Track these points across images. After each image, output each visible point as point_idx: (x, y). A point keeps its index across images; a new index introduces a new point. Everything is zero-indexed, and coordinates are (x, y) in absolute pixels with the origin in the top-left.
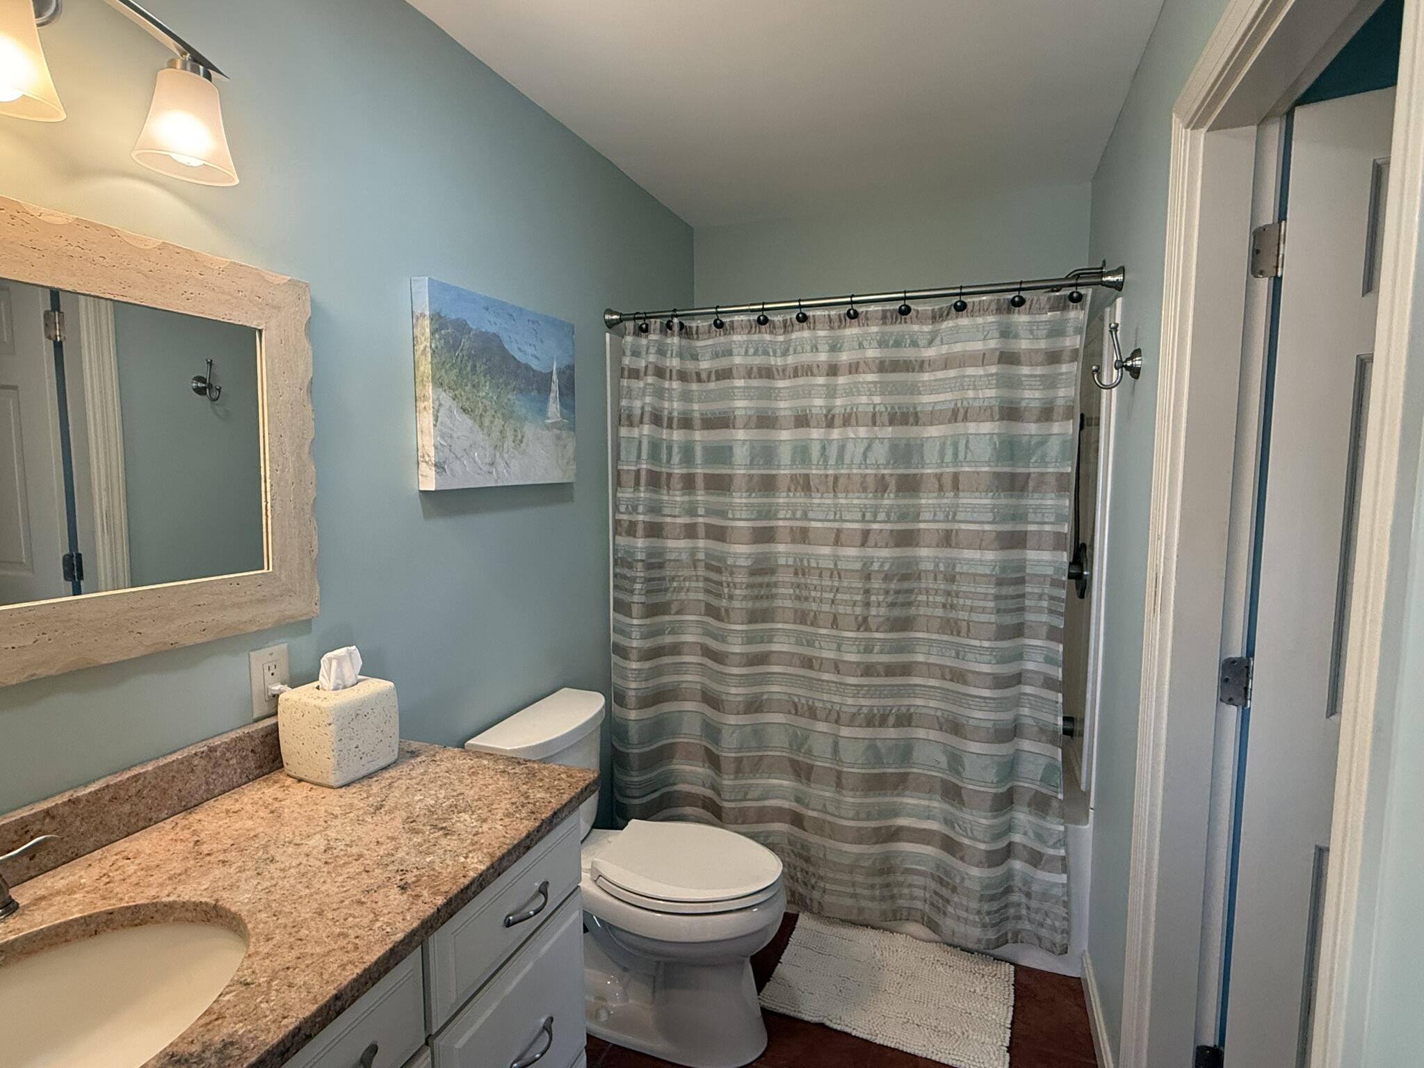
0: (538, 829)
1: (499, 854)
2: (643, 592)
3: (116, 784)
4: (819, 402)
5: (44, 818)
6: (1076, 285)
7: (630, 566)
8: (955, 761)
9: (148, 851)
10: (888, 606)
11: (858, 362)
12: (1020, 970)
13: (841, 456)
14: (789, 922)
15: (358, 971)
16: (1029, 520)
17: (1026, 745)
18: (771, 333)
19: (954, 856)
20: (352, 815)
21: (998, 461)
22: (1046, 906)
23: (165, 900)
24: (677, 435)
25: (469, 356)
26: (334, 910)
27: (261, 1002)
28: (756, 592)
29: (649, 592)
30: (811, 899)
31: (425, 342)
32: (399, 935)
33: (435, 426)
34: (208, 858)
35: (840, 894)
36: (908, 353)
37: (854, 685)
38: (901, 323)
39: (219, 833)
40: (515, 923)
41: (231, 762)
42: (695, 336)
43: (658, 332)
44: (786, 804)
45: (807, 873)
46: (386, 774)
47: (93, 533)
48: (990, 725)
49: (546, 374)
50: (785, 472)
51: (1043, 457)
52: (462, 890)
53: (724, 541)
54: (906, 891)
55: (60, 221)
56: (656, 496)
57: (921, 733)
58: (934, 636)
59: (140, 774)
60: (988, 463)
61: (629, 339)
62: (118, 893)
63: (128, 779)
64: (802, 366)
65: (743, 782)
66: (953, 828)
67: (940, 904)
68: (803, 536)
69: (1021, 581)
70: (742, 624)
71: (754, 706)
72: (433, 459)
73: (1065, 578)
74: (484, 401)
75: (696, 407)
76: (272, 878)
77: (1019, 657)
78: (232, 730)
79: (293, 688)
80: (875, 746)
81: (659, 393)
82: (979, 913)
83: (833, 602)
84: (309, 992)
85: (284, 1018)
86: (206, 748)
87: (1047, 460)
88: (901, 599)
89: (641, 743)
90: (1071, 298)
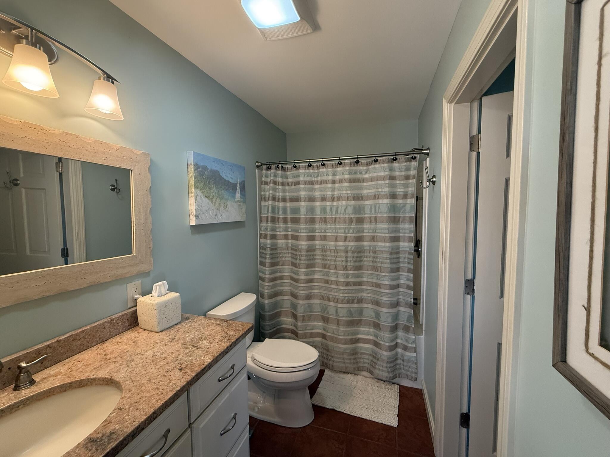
0: (231, 346)
1: (216, 355)
2: (270, 258)
3: (75, 334)
4: (329, 193)
5: (47, 348)
6: (414, 154)
7: (265, 249)
8: (378, 315)
9: (87, 359)
10: (354, 262)
11: (342, 180)
12: (401, 387)
13: (337, 211)
14: (322, 373)
15: (162, 402)
16: (400, 232)
17: (401, 309)
18: (313, 169)
19: (378, 348)
20: (163, 342)
21: (390, 212)
22: (409, 364)
23: (92, 377)
24: (281, 204)
25: (208, 178)
26: (155, 379)
27: (126, 416)
28: (309, 258)
29: (271, 258)
30: (329, 364)
31: (192, 174)
32: (178, 388)
33: (195, 202)
34: (109, 360)
35: (339, 362)
36: (359, 176)
37: (343, 289)
38: (356, 166)
39: (114, 351)
40: (222, 380)
41: (119, 324)
42: (287, 170)
43: (274, 169)
44: (320, 331)
45: (328, 355)
46: (177, 327)
47: (73, 240)
48: (389, 302)
49: (235, 184)
50: (318, 216)
51: (405, 210)
52: (202, 370)
53: (297, 240)
54: (362, 360)
55: (57, 133)
56: (274, 225)
57: (366, 305)
58: (369, 272)
59: (84, 330)
60: (386, 213)
61: (264, 171)
62: (74, 375)
63: (80, 332)
64: (323, 181)
65: (305, 324)
66: (377, 338)
67: (373, 364)
68: (324, 238)
69: (398, 253)
70: (304, 269)
71: (309, 297)
72: (195, 214)
73: (413, 252)
74: (213, 193)
75: (287, 194)
76: (132, 367)
77: (398, 279)
78: (120, 312)
79: (143, 296)
80: (350, 310)
81: (275, 190)
82: (386, 367)
83: (335, 261)
84: (144, 412)
85: (134, 422)
86: (110, 319)
87: (406, 212)
88: (358, 259)
89: (269, 311)
90: (412, 158)
